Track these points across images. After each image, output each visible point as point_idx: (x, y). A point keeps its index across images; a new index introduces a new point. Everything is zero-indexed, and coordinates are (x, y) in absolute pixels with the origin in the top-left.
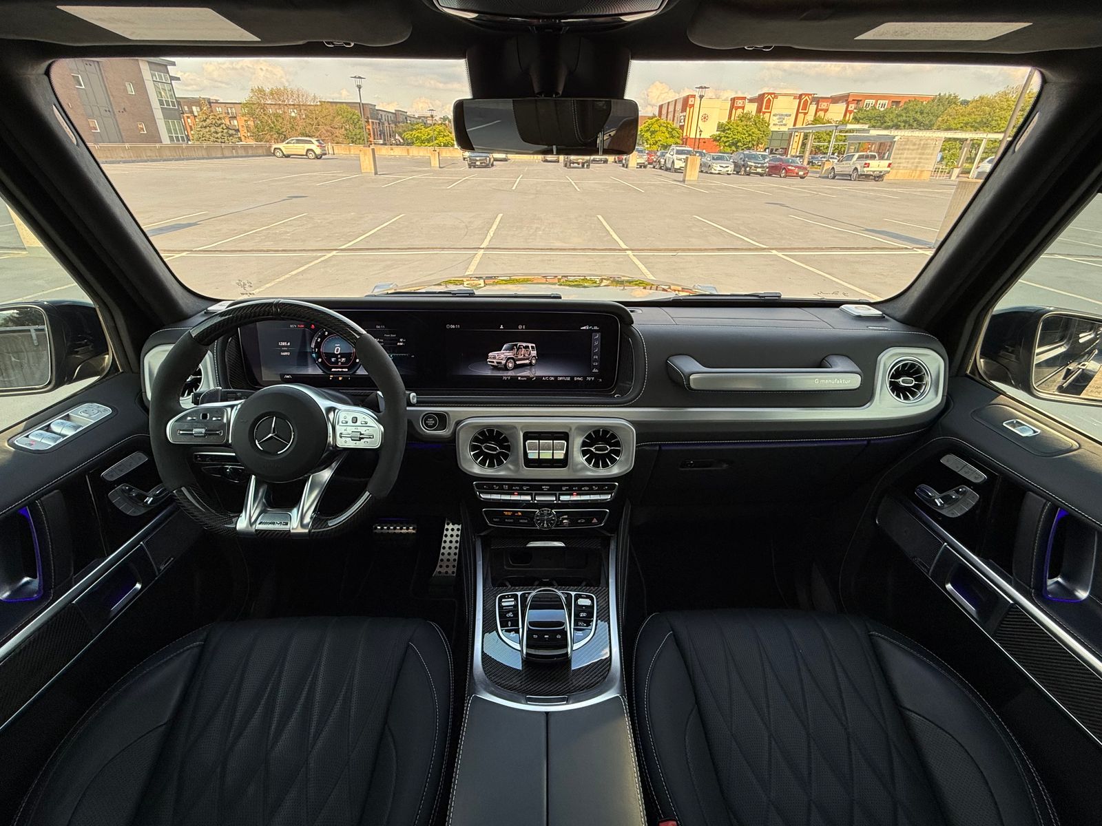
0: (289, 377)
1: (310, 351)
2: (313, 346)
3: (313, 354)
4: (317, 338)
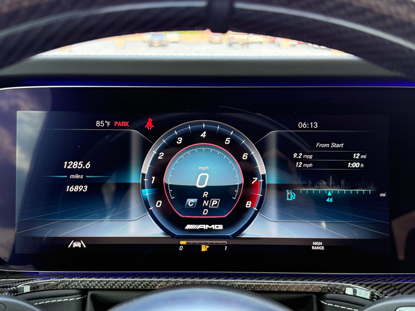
0: (80, 246)
1: (138, 182)
2: (146, 169)
3: (143, 188)
4: (158, 152)
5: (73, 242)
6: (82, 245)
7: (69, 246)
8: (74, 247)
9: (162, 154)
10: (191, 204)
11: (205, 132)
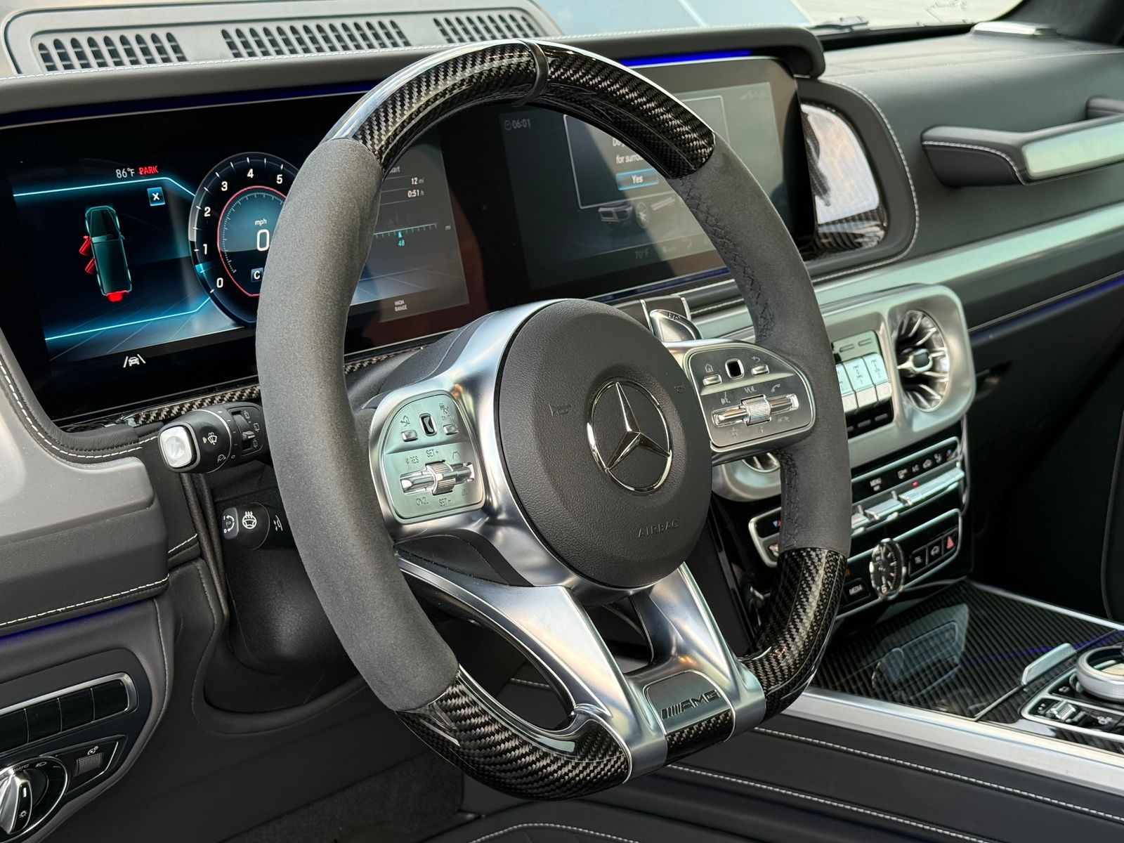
0: (138, 363)
1: (188, 256)
2: (193, 236)
3: (197, 263)
4: (203, 207)
5: (128, 359)
6: (140, 360)
7: (125, 366)
8: (130, 365)
9: (208, 210)
10: (257, 276)
11: (251, 170)
